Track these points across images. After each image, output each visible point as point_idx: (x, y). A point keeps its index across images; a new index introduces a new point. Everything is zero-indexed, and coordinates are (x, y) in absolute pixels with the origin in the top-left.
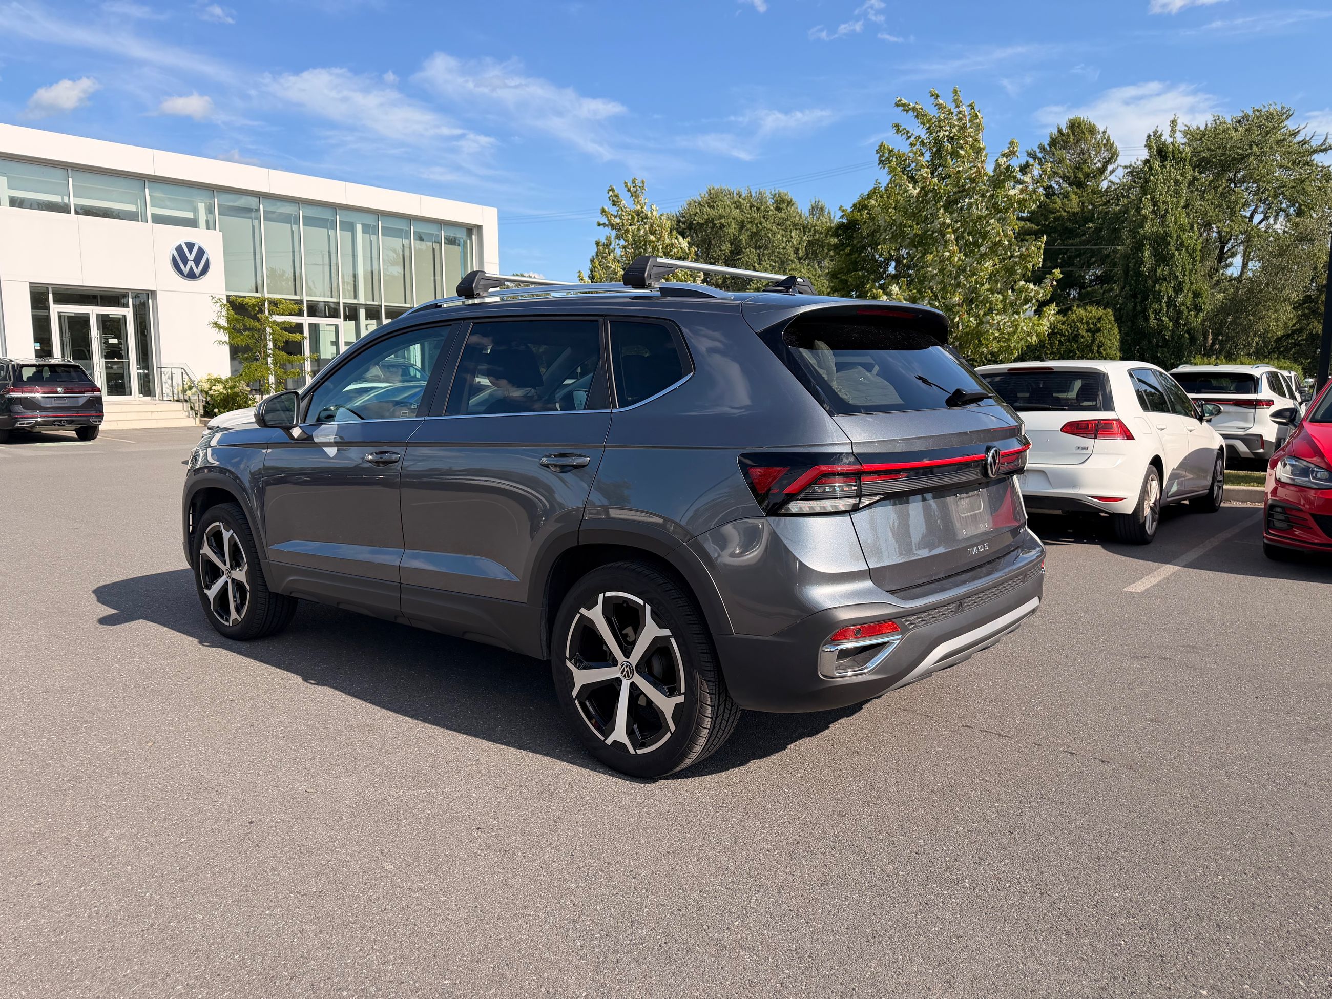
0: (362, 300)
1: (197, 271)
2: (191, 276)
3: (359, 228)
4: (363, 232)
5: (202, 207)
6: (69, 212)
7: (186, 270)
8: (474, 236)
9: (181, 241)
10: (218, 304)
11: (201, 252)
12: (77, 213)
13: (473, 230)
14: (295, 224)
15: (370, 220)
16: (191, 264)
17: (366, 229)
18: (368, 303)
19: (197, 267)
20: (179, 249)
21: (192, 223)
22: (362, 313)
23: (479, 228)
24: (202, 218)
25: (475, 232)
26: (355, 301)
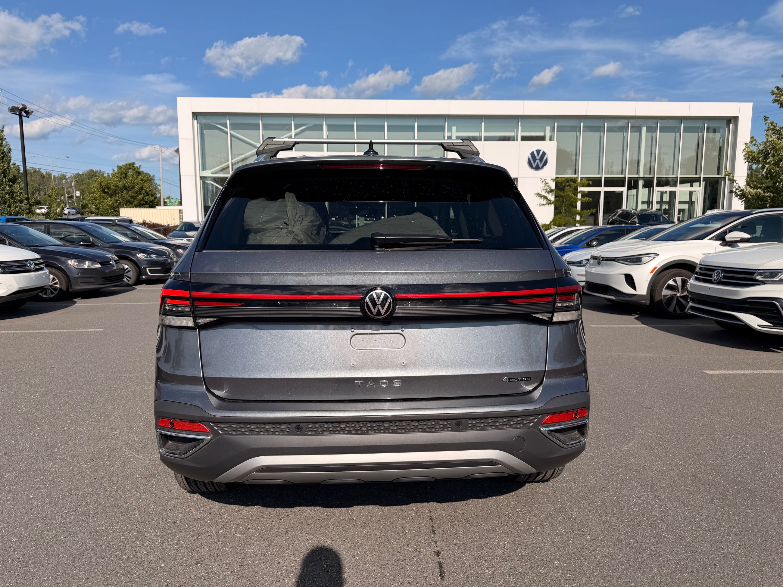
0: (641, 175)
1: (540, 166)
2: (537, 168)
3: (644, 129)
4: (647, 131)
5: (548, 128)
6: (481, 140)
7: (534, 165)
8: (731, 125)
9: (534, 150)
10: (544, 183)
11: (544, 154)
12: (485, 140)
13: (731, 121)
14: (602, 132)
15: (651, 123)
16: (538, 161)
17: (649, 130)
18: (646, 176)
19: (541, 163)
20: (532, 154)
21: (542, 138)
22: (641, 183)
23: (736, 118)
24: (548, 134)
25: (732, 121)
26: (636, 176)
